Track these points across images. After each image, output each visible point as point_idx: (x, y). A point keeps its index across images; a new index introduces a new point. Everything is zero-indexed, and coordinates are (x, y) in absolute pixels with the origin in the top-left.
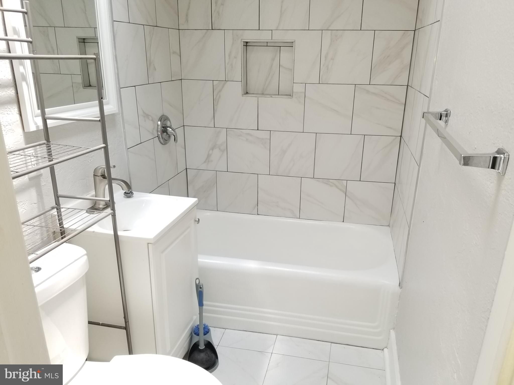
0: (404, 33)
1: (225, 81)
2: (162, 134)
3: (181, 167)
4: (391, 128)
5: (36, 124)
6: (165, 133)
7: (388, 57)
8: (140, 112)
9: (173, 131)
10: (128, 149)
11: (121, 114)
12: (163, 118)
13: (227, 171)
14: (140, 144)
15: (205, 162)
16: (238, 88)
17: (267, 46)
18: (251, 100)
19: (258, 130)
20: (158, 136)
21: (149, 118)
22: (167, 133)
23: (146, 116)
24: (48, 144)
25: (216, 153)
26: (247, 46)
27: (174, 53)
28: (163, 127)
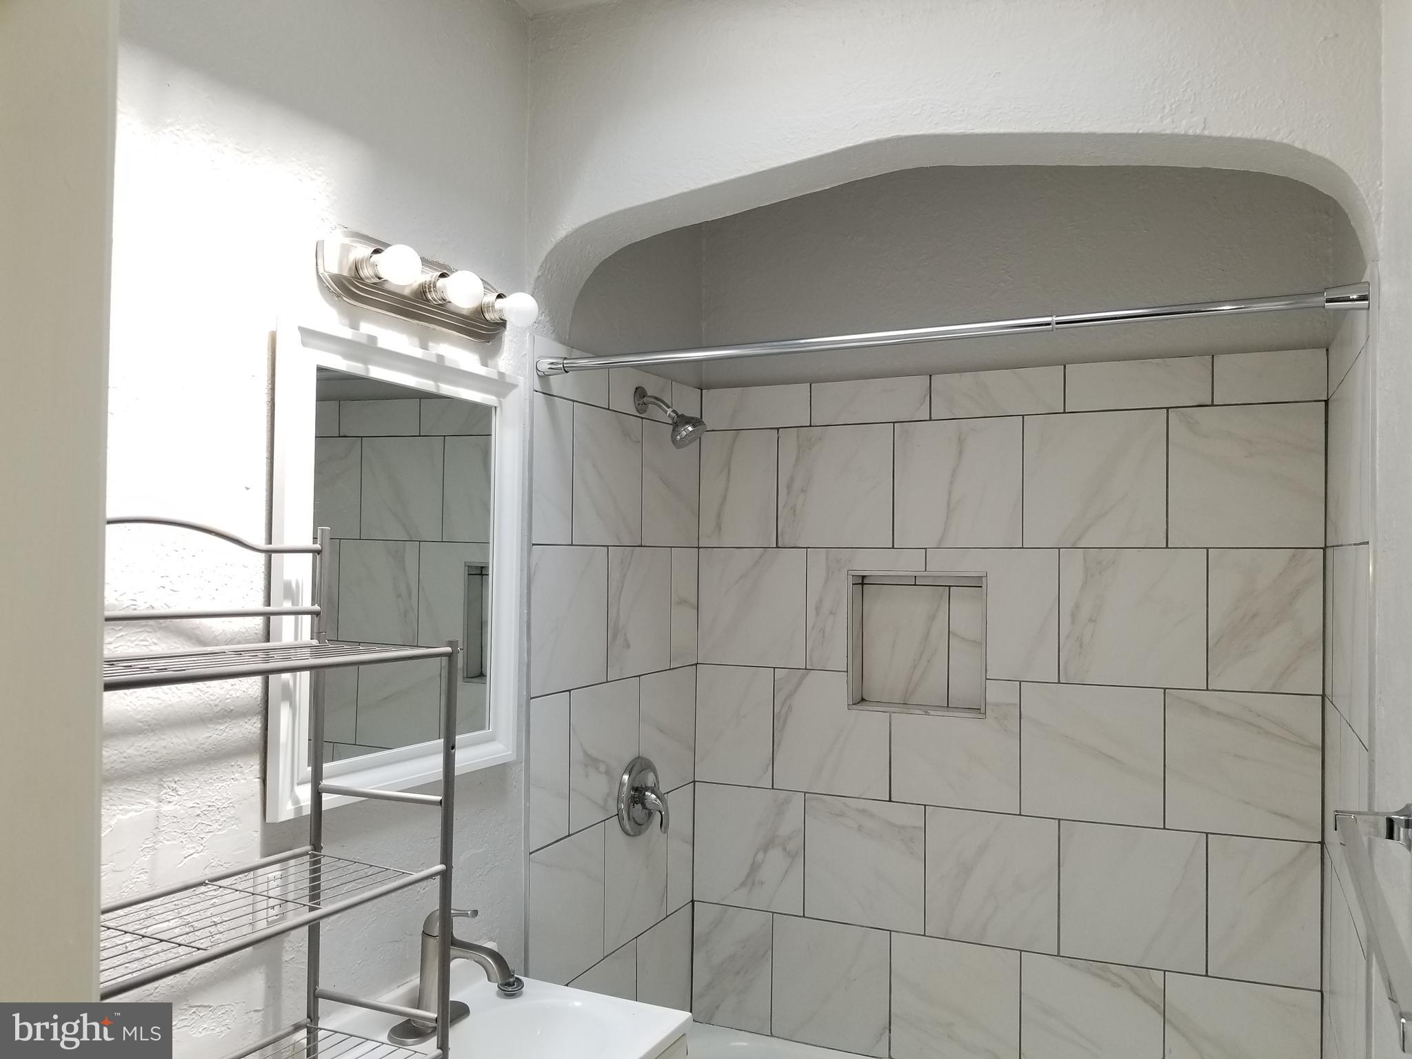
0: (1294, 556)
1: (806, 669)
2: (629, 806)
3: (679, 897)
4: (1288, 817)
5: (296, 801)
6: (639, 806)
7: (1255, 616)
8: (577, 755)
9: (660, 802)
10: (530, 854)
11: (523, 764)
12: (639, 766)
13: (804, 916)
14: (566, 837)
15: (743, 884)
16: (838, 688)
17: (915, 585)
18: (872, 721)
19: (890, 801)
20: (618, 814)
21: (597, 769)
22: (645, 805)
23: (592, 762)
24: (315, 856)
25: (775, 861)
26: (865, 586)
27: (682, 602)
28: (636, 789)
